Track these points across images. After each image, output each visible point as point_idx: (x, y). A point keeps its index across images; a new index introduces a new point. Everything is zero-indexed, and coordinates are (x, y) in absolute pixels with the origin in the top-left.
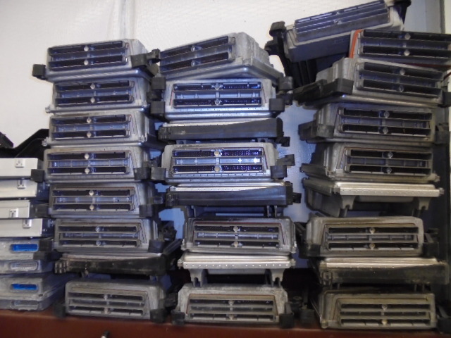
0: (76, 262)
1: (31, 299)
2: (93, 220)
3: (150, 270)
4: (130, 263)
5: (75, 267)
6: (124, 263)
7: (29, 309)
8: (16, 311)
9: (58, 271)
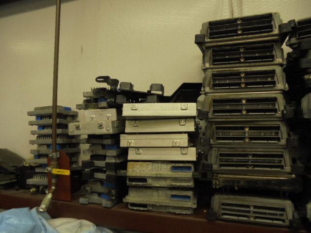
0: (228, 180)
1: (187, 206)
2: (244, 149)
3: (292, 188)
4: (273, 182)
5: (227, 184)
6: (268, 182)
7: (184, 213)
8: (175, 214)
9: (216, 186)
